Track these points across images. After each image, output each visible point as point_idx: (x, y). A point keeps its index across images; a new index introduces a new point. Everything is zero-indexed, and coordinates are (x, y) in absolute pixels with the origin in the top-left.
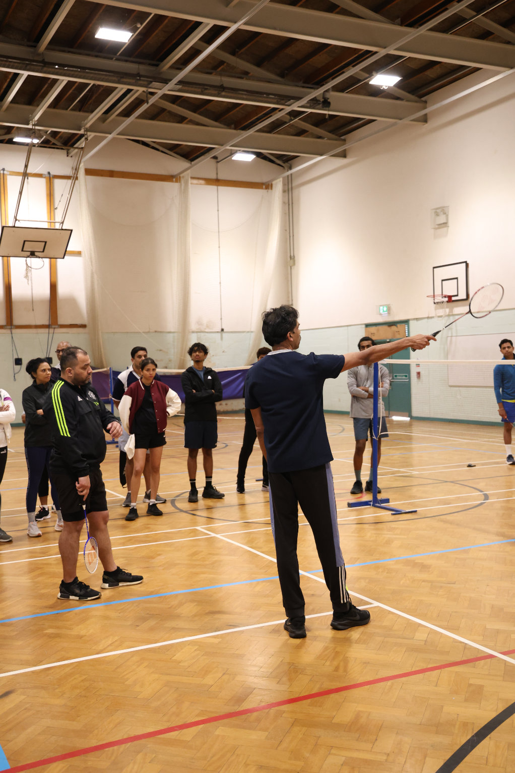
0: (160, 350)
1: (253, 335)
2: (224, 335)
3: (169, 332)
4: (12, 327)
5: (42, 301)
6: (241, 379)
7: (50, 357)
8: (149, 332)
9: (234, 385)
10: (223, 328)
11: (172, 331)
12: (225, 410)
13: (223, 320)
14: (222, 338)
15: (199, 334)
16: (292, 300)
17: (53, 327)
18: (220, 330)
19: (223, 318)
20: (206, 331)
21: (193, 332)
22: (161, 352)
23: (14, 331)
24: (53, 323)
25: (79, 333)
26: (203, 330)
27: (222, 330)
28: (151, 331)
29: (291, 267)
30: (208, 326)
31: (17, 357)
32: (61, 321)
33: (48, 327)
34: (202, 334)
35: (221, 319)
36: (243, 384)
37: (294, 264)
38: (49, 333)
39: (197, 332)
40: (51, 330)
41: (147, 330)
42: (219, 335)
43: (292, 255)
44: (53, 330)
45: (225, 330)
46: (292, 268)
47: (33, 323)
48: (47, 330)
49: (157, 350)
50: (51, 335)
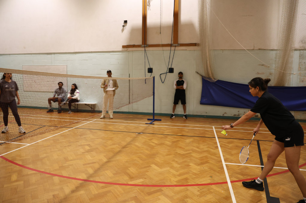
0: (262, 65)
3: (272, 50)
4: (146, 46)
5: (167, 27)
7: (172, 67)
8: (254, 50)
11: (275, 49)
17: (174, 45)
21: (296, 50)
22: (263, 66)
23: (147, 49)
24: (175, 43)
25: (194, 50)
28: (255, 48)
31: (149, 67)
32: (181, 40)
33: (171, 45)
38: (171, 50)
39: (300, 50)
40: (173, 48)
41: (252, 48)
44: (174, 47)
47: (161, 43)
48: (169, 48)
49: (260, 65)
50: (172, 52)
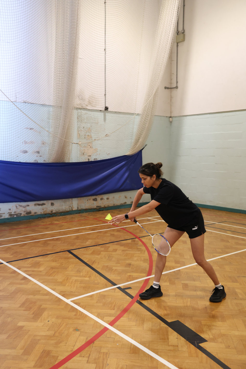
0: (31, 129)
1: (137, 119)
2: (108, 115)
6: (124, 169)
8: (16, 102)
9: (117, 176)
10: (107, 106)
12: (106, 206)
13: (106, 96)
14: (105, 120)
15: (79, 111)
16: (177, 82)
18: (103, 109)
19: (107, 94)
20: (88, 108)
26: (84, 106)
27: (106, 109)
28: (18, 100)
29: (177, 43)
30: (90, 103)
34: (83, 112)
35: (105, 95)
36: (127, 175)
37: (184, 40)
39: (78, 109)
42: (102, 114)
43: (180, 29)
45: (109, 110)
46: (179, 44)
49: (27, 129)
